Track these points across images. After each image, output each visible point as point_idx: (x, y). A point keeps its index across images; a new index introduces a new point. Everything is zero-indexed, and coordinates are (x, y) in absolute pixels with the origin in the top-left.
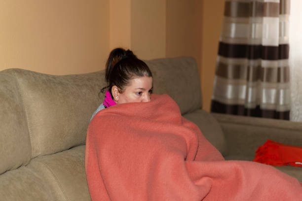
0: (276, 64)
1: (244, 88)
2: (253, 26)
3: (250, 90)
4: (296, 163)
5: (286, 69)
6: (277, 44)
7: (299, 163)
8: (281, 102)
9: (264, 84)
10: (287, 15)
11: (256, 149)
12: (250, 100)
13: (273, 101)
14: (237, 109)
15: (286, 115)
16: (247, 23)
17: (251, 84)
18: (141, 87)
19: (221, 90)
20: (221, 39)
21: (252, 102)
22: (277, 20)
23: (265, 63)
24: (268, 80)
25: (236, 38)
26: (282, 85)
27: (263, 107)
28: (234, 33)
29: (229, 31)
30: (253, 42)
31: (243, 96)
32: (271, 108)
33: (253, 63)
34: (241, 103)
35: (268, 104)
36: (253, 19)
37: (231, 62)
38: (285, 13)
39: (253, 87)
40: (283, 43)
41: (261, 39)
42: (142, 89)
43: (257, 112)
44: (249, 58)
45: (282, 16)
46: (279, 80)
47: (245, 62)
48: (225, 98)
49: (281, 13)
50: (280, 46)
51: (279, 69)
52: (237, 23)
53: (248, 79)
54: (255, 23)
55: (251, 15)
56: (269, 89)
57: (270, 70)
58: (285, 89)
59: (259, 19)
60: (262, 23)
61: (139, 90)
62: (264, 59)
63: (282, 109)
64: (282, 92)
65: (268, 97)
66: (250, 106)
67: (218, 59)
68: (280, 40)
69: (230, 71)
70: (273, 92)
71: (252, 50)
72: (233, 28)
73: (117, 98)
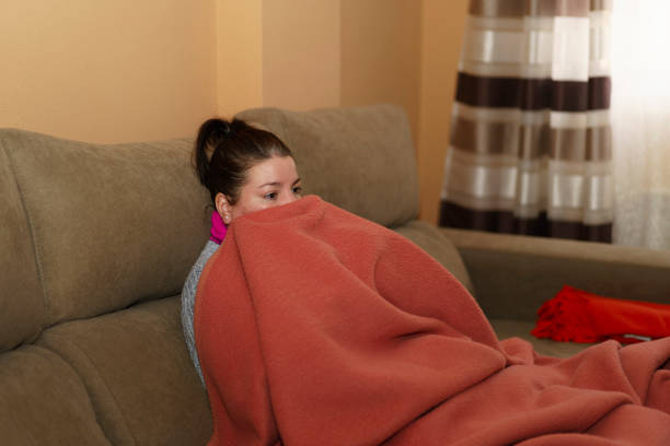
0: (583, 120)
1: (513, 173)
2: (533, 35)
3: (526, 178)
4: (627, 336)
5: (604, 131)
6: (584, 77)
7: (632, 336)
8: (594, 205)
9: (556, 165)
10: (605, 13)
11: (538, 307)
12: (524, 200)
13: (575, 202)
14: (498, 220)
15: (604, 233)
16: (520, 30)
17: (527, 164)
18: (272, 181)
19: (462, 177)
20: (461, 67)
21: (529, 206)
22: (583, 24)
23: (558, 119)
24: (566, 156)
25: (495, 63)
26: (594, 166)
27: (554, 214)
28: (489, 52)
29: (480, 48)
30: (531, 73)
31: (510, 191)
32: (572, 216)
33: (531, 119)
34: (505, 206)
35: (565, 208)
36: (531, 22)
37: (483, 116)
38: (601, 8)
39: (531, 172)
40: (597, 73)
41: (549, 66)
42: (273, 184)
43: (542, 225)
44: (524, 107)
45: (594, 14)
46: (588, 156)
47: (515, 116)
48: (470, 196)
49: (592, 8)
50: (592, 80)
51: (589, 132)
52: (497, 30)
53: (521, 154)
54: (538, 30)
55: (528, 13)
56: (567, 174)
57: (569, 134)
58: (602, 175)
59: (544, 22)
60: (551, 30)
61: (268, 189)
62: (556, 109)
63: (594, 219)
64: (595, 181)
65: (566, 193)
66: (524, 213)
67: (456, 109)
68: (590, 69)
69: (482, 137)
70: (577, 182)
71: (530, 90)
72: (489, 40)
73: (227, 219)
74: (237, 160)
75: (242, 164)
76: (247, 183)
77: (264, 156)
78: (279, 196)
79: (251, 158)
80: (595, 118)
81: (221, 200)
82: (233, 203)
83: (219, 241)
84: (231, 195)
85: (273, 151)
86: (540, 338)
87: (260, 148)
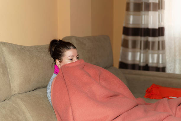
0: (156, 39)
1: (139, 54)
2: (143, 16)
3: (142, 55)
4: (170, 97)
5: (163, 42)
6: (157, 27)
7: (171, 97)
8: (161, 62)
9: (150, 51)
10: (163, 10)
11: (146, 90)
12: (142, 61)
13: (155, 61)
14: (134, 67)
16: (139, 15)
17: (142, 51)
18: (72, 55)
19: (125, 55)
20: (124, 25)
21: (143, 62)
22: (157, 13)
23: (150, 39)
24: (153, 49)
25: (133, 24)
26: (161, 51)
27: (150, 65)
28: (132, 21)
29: (129, 20)
30: (143, 26)
31: (138, 59)
32: (155, 65)
33: (143, 39)
34: (137, 63)
35: (153, 63)
36: (143, 13)
37: (130, 38)
38: (162, 8)
39: (144, 53)
40: (161, 26)
41: (148, 24)
42: (72, 56)
43: (146, 68)
44: (141, 36)
45: (160, 11)
46: (159, 49)
47: (139, 38)
48: (127, 60)
49: (159, 9)
50: (159, 28)
51: (159, 42)
52: (134, 15)
53: (141, 48)
54: (144, 15)
55: (142, 10)
56: (153, 54)
57: (153, 43)
58: (163, 54)
59: (146, 12)
60: (148, 15)
61: (70, 58)
62: (150, 36)
63: (161, 66)
64: (161, 56)
65: (153, 59)
66: (142, 64)
67: (123, 37)
68: (159, 25)
69: (130, 44)
70: (156, 56)
71: (143, 30)
72: (131, 18)
73: (59, 66)
74: (61, 50)
75: (63, 51)
76: (64, 56)
77: (69, 49)
79: (65, 49)
80: (160, 38)
81: (57, 61)
82: (60, 62)
84: (60, 60)
85: (71, 47)
86: (147, 98)
87: (68, 47)
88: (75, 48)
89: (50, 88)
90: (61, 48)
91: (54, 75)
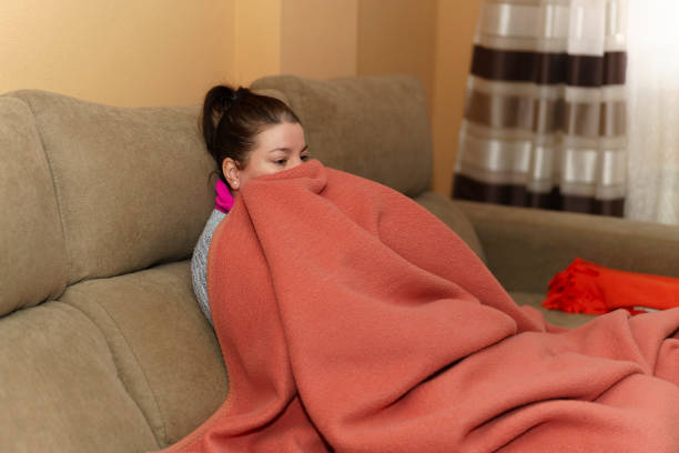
0: (597, 95)
1: (527, 147)
2: (550, 9)
3: (540, 152)
4: (637, 308)
5: (620, 107)
6: (599, 51)
7: (641, 308)
8: (607, 179)
9: (570, 139)
11: (549, 280)
12: (538, 174)
13: (588, 177)
14: (511, 194)
15: (617, 207)
16: (536, 4)
17: (541, 138)
18: (282, 146)
19: (478, 152)
20: (477, 40)
21: (543, 180)
23: (573, 94)
24: (580, 131)
25: (511, 37)
26: (608, 142)
27: (567, 189)
28: (505, 25)
29: (495, 20)
30: (548, 45)
31: (524, 166)
32: (585, 192)
33: (545, 93)
34: (517, 180)
35: (578, 183)
37: (499, 90)
39: (545, 146)
40: (613, 48)
41: (565, 40)
42: (283, 150)
43: (554, 199)
44: (539, 81)
46: (602, 131)
47: (530, 90)
48: (484, 170)
50: (607, 55)
51: (603, 106)
52: (514, 3)
53: (535, 128)
54: (554, 4)
56: (580, 149)
57: (584, 108)
58: (616, 150)
60: (568, 4)
61: (278, 155)
62: (570, 83)
63: (607, 194)
64: (608, 156)
65: (580, 167)
66: (537, 187)
67: (471, 82)
68: (606, 43)
69: (497, 111)
70: (590, 157)
71: (546, 65)
72: (505, 14)
73: (235, 184)
74: (247, 125)
75: (252, 129)
76: (256, 148)
77: (276, 121)
78: (289, 162)
79: (261, 123)
80: (610, 93)
81: (229, 166)
82: (241, 167)
83: (225, 210)
84: (241, 161)
85: (283, 116)
86: (552, 309)
87: (270, 112)
88: (295, 119)
89: (205, 260)
90: (246, 117)
91: (218, 217)
